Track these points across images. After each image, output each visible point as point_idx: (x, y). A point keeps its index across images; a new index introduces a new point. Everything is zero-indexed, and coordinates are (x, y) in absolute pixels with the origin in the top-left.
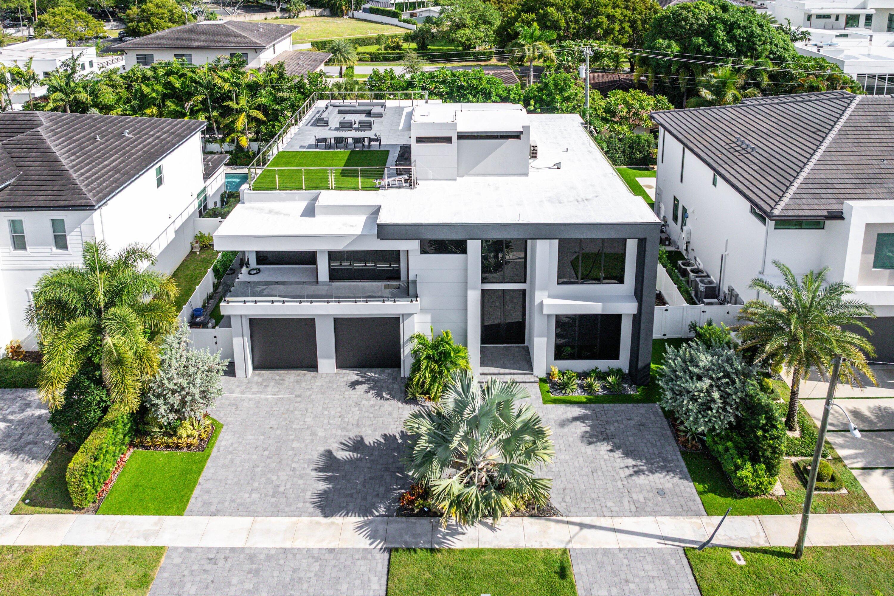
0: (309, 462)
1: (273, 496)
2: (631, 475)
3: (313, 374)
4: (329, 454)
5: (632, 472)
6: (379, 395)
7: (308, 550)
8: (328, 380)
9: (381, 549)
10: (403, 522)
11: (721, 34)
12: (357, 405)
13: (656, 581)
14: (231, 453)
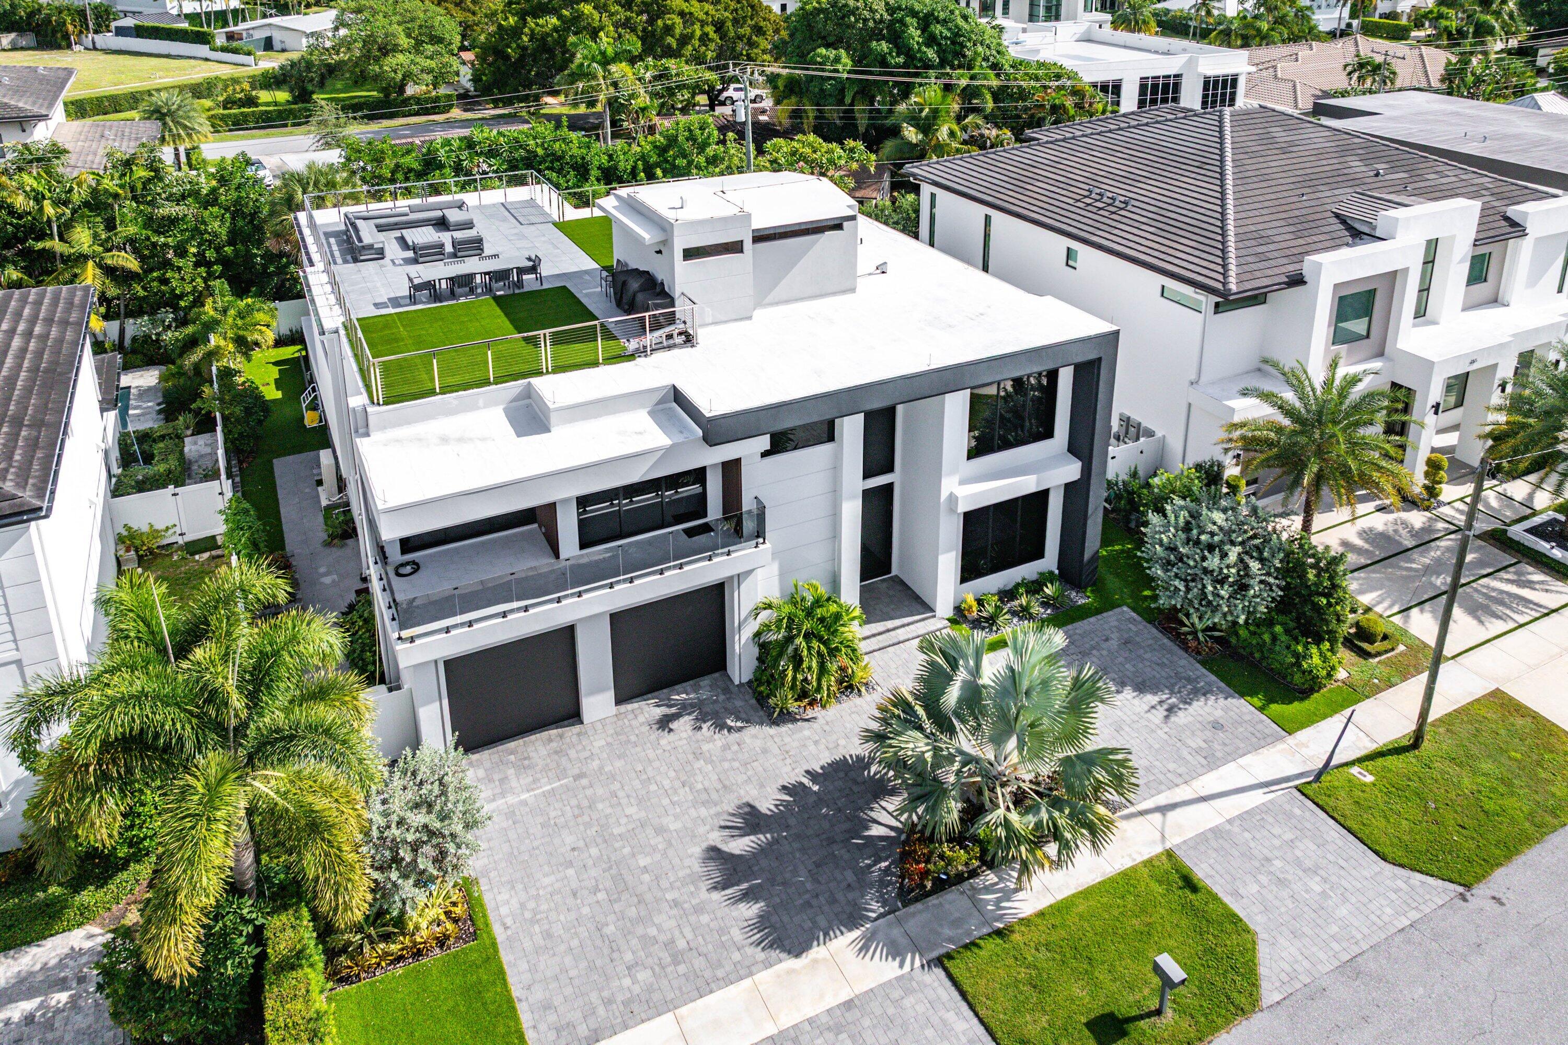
0: (693, 879)
1: (676, 963)
2: (1167, 717)
3: (576, 729)
4: (714, 854)
5: (1165, 713)
6: (721, 726)
7: (810, 1021)
8: (612, 731)
9: (923, 966)
10: (920, 912)
11: (914, 34)
12: (698, 755)
13: (1298, 843)
14: (534, 921)
